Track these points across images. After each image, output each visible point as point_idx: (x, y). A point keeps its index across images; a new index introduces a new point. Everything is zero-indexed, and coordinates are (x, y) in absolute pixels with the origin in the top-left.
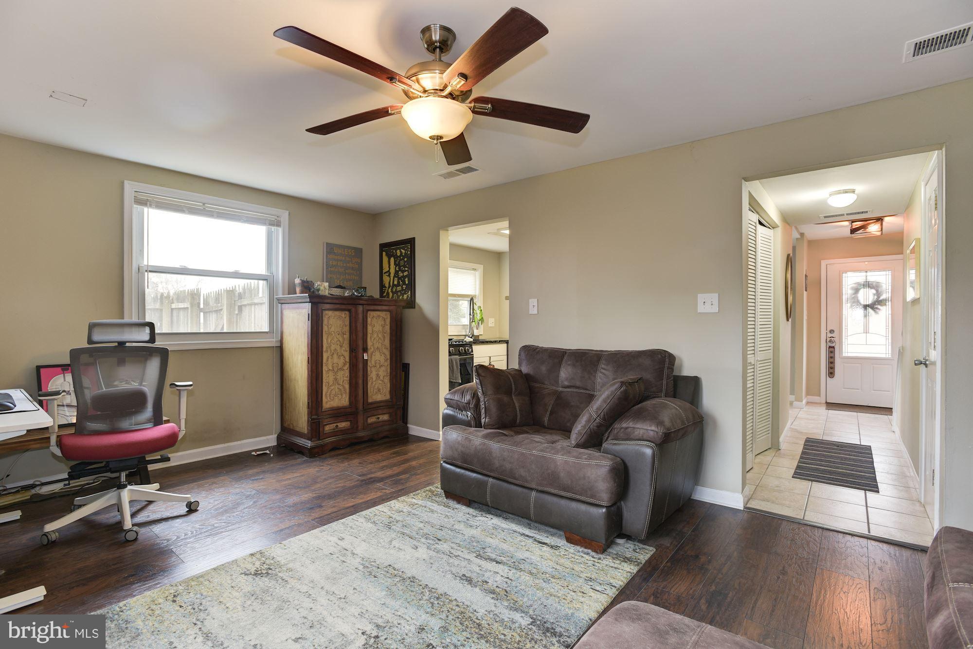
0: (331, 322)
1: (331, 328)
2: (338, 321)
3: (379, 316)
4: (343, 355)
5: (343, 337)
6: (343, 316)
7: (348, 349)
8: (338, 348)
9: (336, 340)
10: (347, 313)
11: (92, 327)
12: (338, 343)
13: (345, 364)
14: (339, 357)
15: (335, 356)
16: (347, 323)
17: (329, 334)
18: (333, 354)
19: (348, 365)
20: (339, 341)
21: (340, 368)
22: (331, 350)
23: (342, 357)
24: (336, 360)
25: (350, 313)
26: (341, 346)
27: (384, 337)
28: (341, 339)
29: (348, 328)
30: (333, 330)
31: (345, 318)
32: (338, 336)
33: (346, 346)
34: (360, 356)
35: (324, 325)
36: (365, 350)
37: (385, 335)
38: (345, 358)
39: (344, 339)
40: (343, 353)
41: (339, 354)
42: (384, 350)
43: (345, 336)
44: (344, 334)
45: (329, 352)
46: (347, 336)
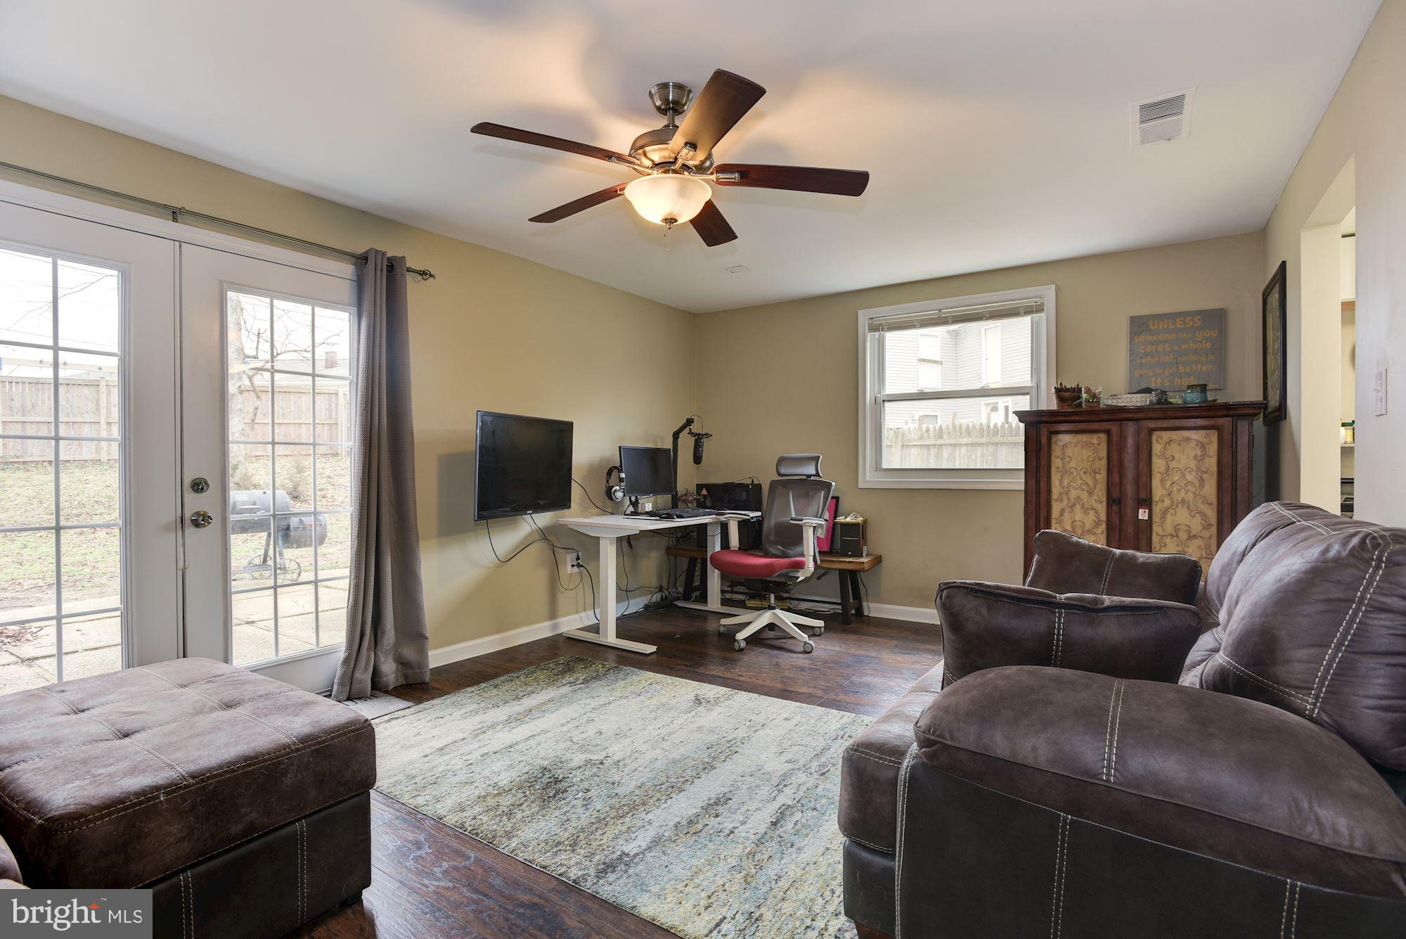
0: (1069, 452)
1: (1069, 463)
2: (1084, 452)
3: (1188, 439)
4: (1093, 509)
5: (1095, 478)
6: (1095, 441)
7: (1104, 499)
8: (1084, 495)
9: (1079, 482)
10: (1103, 436)
11: (781, 461)
12: (1084, 487)
13: (1097, 524)
14: (1086, 511)
15: (1078, 508)
16: (1104, 453)
17: (1065, 472)
18: (1074, 505)
19: (1104, 526)
20: (1087, 484)
21: (1088, 531)
22: (1069, 499)
23: (1092, 513)
24: (1079, 515)
25: (1109, 436)
26: (1090, 493)
27: (1202, 481)
28: (1090, 482)
29: (1104, 462)
30: (1074, 466)
31: (1099, 444)
32: (1084, 477)
33: (1101, 493)
34: (1129, 512)
35: (1053, 457)
36: (1147, 502)
37: (1205, 476)
38: (1097, 513)
39: (1096, 481)
40: (1095, 505)
41: (1086, 506)
42: (1202, 507)
43: (1098, 476)
44: (1096, 473)
45: (1065, 502)
46: (1102, 477)
